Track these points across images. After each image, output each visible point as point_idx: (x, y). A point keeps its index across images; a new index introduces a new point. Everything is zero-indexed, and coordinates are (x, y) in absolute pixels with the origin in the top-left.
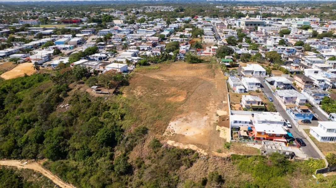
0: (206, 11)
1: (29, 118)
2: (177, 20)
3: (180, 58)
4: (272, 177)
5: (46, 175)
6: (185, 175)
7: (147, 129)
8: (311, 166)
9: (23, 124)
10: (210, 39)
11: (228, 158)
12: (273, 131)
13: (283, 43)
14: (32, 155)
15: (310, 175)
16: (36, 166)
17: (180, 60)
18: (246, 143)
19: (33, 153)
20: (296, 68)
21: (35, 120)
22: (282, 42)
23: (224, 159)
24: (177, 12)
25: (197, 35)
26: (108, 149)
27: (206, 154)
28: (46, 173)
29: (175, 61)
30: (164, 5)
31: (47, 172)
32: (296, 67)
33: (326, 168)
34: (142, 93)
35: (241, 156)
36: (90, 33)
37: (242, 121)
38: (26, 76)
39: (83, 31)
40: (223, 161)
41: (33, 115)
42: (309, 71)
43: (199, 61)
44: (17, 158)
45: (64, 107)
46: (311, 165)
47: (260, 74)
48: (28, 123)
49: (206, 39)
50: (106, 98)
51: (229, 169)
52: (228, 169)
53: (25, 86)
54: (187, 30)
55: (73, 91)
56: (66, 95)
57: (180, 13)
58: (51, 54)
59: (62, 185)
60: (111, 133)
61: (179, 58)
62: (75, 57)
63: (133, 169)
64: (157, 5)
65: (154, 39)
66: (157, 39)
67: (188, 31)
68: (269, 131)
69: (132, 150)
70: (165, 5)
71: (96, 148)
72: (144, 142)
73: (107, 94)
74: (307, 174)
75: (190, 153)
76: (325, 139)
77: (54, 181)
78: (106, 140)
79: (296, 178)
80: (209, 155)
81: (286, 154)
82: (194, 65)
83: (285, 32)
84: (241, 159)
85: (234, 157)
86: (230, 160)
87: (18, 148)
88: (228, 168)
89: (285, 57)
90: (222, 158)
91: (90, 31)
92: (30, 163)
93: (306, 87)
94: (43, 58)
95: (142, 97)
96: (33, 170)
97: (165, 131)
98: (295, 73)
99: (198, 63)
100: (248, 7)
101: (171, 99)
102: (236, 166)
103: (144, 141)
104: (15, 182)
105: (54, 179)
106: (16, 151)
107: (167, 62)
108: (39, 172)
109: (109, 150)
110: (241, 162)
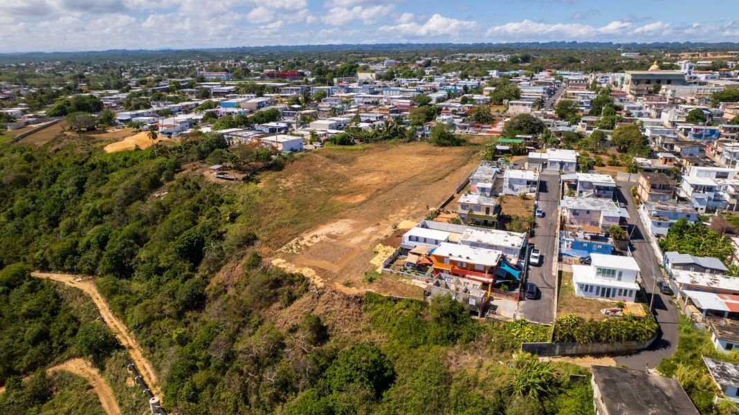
0: (582, 62)
1: (101, 207)
2: (491, 74)
3: (423, 135)
4: (423, 344)
5: (96, 301)
6: (273, 319)
7: (255, 238)
8: (515, 334)
9: (90, 216)
10: (521, 106)
11: (356, 297)
12: (468, 258)
13: (698, 118)
14: (89, 267)
15: (507, 353)
16: (88, 287)
17: (421, 140)
18: (411, 277)
19: (91, 264)
20: (665, 163)
21: (109, 212)
22: (695, 116)
23: (348, 298)
24: (514, 62)
25: (501, 100)
26: (187, 266)
27: (320, 285)
28: (98, 299)
29: (409, 141)
30: (501, 51)
31: (100, 298)
32: (666, 160)
33: (548, 342)
34: (295, 184)
35: (382, 296)
36: (298, 93)
37: (429, 239)
38: (137, 149)
39: (285, 90)
40: (345, 302)
41: (108, 203)
42: (700, 171)
43: (454, 142)
44: (72, 271)
45: (159, 197)
46: (517, 332)
47: (561, 168)
48: (99, 216)
49: (515, 106)
50: (226, 186)
51: (350, 317)
52: (347, 317)
53: (127, 163)
54: (487, 91)
55: (184, 172)
56: (170, 178)
57: (520, 65)
58: (198, 120)
59: (109, 318)
60: (196, 238)
61: (420, 136)
62: (224, 122)
63: (207, 301)
64: (485, 51)
65: (402, 104)
66: (409, 104)
67: (488, 93)
68: (460, 256)
69: (218, 271)
70: (503, 52)
71: (168, 261)
72: (241, 258)
73: (232, 180)
74: (500, 350)
75: (297, 281)
76: (589, 289)
77: (102, 313)
78: (185, 247)
79: (472, 354)
80: (325, 288)
81: (470, 303)
82: (441, 149)
83: (725, 96)
84: (382, 303)
85: (371, 298)
86: (360, 302)
87: (75, 254)
88: (349, 315)
89: (665, 142)
90: (345, 295)
91: (297, 90)
92: (84, 281)
93: (654, 198)
94: (179, 125)
95: (290, 190)
96: (82, 291)
97: (285, 244)
98: (656, 171)
99: (454, 146)
100: (709, 54)
101: (339, 198)
102: (366, 316)
103: (242, 256)
104: (49, 302)
105: (104, 308)
106: (72, 259)
107: (393, 141)
108: (88, 294)
109: (187, 268)
110: (380, 308)
